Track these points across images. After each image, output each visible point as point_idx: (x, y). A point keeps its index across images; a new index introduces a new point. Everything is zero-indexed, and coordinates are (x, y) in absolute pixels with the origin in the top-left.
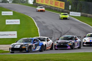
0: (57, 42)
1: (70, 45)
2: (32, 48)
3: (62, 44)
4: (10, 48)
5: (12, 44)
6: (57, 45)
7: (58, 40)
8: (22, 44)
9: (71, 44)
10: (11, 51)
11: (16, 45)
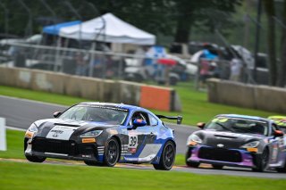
0: (201, 136)
1: (253, 154)
2: (125, 147)
3: (220, 145)
4: (27, 139)
5: (38, 123)
6: (199, 146)
7: (202, 127)
8: (83, 124)
9: (256, 150)
10: (29, 150)
11: (56, 128)
